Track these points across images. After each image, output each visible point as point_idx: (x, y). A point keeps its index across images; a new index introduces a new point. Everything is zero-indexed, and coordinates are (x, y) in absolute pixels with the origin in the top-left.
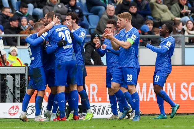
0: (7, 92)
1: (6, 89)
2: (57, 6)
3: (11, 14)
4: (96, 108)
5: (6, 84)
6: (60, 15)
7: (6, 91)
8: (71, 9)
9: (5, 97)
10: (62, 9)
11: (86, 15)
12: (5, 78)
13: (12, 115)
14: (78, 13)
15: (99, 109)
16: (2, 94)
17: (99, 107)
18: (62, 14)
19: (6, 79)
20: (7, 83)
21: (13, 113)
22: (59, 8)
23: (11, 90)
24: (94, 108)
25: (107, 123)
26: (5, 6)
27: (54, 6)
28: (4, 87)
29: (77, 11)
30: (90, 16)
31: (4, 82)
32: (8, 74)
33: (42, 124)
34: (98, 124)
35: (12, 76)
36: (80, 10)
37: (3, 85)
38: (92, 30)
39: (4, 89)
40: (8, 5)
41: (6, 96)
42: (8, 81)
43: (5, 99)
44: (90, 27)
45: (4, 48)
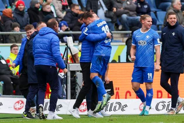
0: (77, 89)
1: (76, 86)
2: (125, 3)
3: (81, 11)
4: (165, 104)
5: (76, 81)
6: (129, 11)
7: (76, 87)
8: (140, 5)
9: (75, 94)
10: (131, 6)
11: (154, 11)
12: (75, 74)
13: (82, 112)
14: (146, 8)
15: (168, 105)
16: (72, 91)
17: (168, 102)
18: (131, 11)
19: (76, 76)
20: (76, 79)
21: (83, 110)
22: (128, 4)
23: (81, 86)
24: (163, 104)
25: (177, 118)
26: (74, 3)
27: (123, 3)
28: (74, 84)
29: (146, 7)
30: (158, 13)
31: (74, 79)
32: (78, 71)
33: (112, 120)
34: (168, 120)
35: (81, 73)
36: (148, 6)
37: (73, 82)
38: (160, 26)
39: (74, 86)
40: (77, 3)
41: (76, 92)
42: (78, 78)
43: (75, 96)
44: (158, 23)
45: (73, 45)
